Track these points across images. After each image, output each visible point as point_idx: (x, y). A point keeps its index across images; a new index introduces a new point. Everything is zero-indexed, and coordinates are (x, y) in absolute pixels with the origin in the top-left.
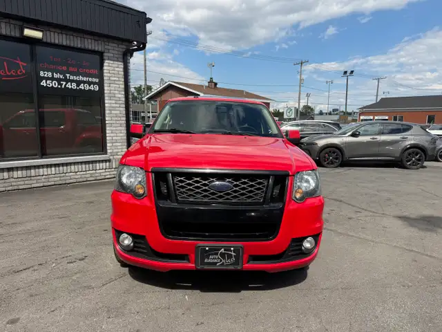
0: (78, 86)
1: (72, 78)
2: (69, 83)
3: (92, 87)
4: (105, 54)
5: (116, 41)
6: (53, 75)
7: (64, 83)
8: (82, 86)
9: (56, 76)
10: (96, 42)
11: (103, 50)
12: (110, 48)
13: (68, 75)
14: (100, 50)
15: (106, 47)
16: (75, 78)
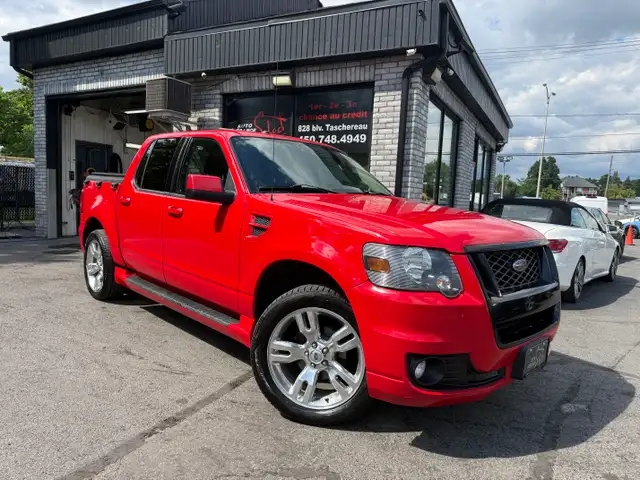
0: (338, 139)
1: (332, 129)
2: (329, 137)
3: (357, 139)
4: (376, 84)
5: (394, 58)
6: (311, 128)
7: (322, 137)
8: (343, 139)
9: (314, 129)
10: (363, 69)
11: (372, 78)
12: (383, 71)
13: (328, 126)
14: (367, 79)
15: (377, 72)
16: (337, 128)
